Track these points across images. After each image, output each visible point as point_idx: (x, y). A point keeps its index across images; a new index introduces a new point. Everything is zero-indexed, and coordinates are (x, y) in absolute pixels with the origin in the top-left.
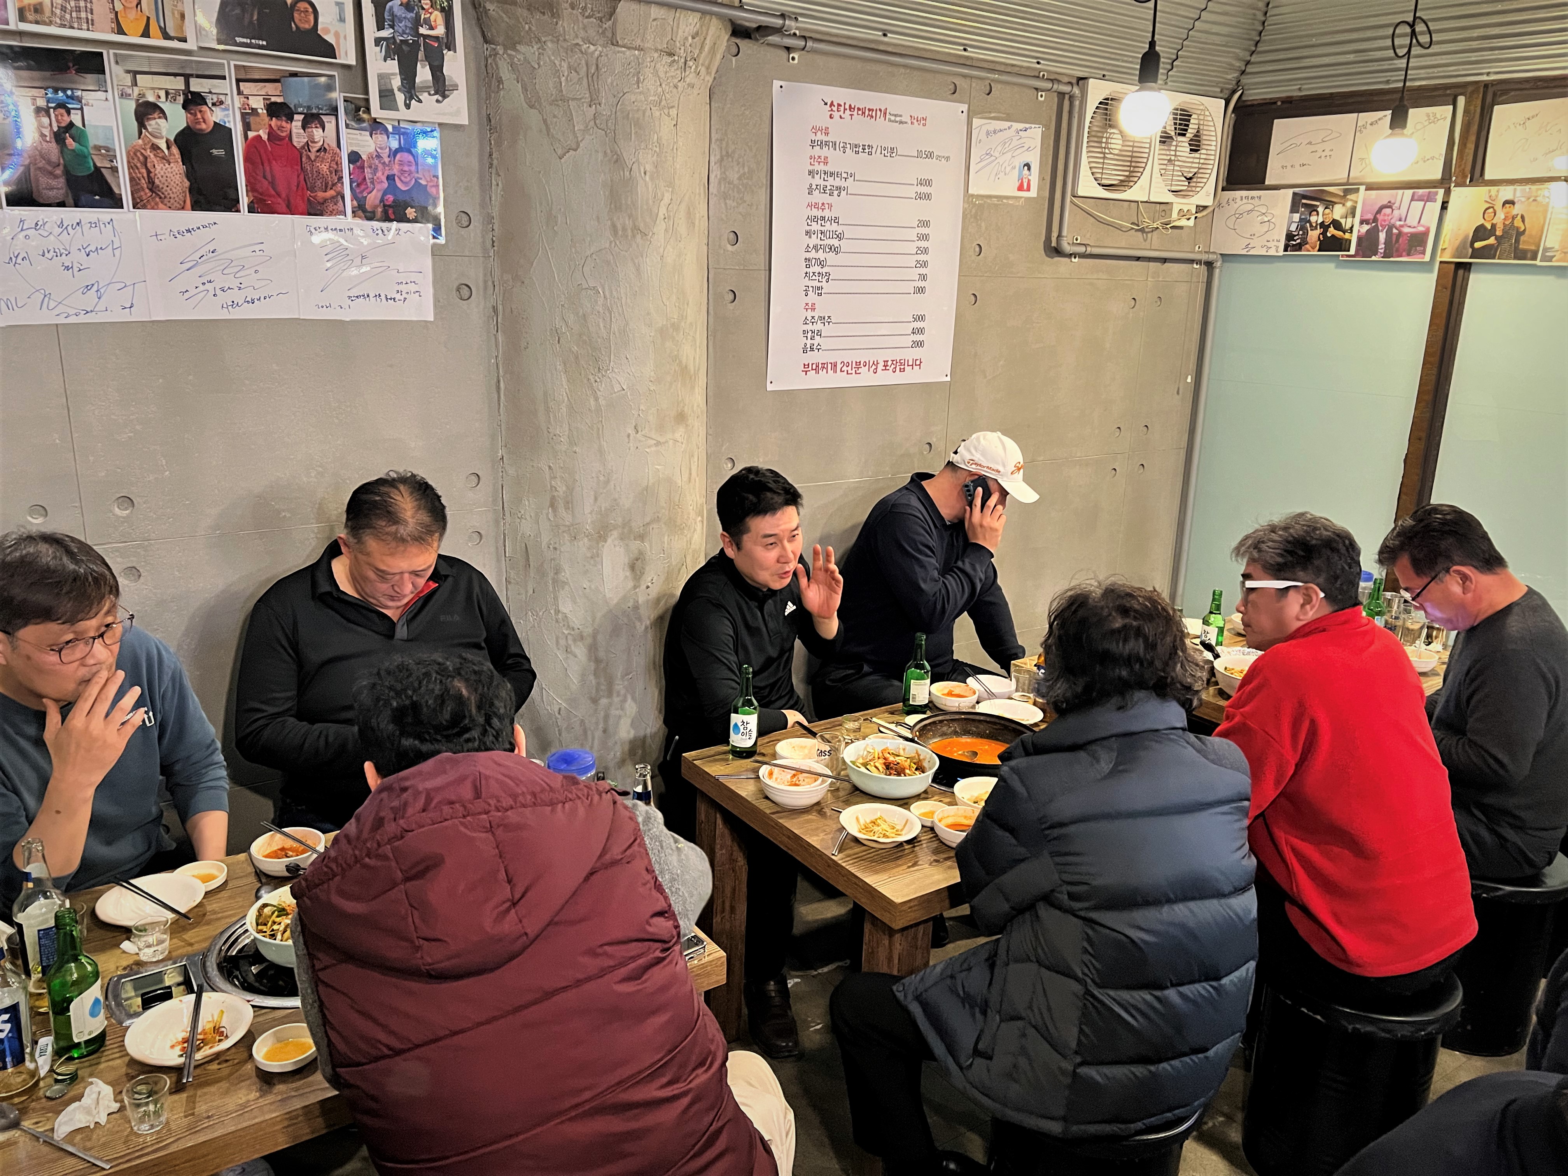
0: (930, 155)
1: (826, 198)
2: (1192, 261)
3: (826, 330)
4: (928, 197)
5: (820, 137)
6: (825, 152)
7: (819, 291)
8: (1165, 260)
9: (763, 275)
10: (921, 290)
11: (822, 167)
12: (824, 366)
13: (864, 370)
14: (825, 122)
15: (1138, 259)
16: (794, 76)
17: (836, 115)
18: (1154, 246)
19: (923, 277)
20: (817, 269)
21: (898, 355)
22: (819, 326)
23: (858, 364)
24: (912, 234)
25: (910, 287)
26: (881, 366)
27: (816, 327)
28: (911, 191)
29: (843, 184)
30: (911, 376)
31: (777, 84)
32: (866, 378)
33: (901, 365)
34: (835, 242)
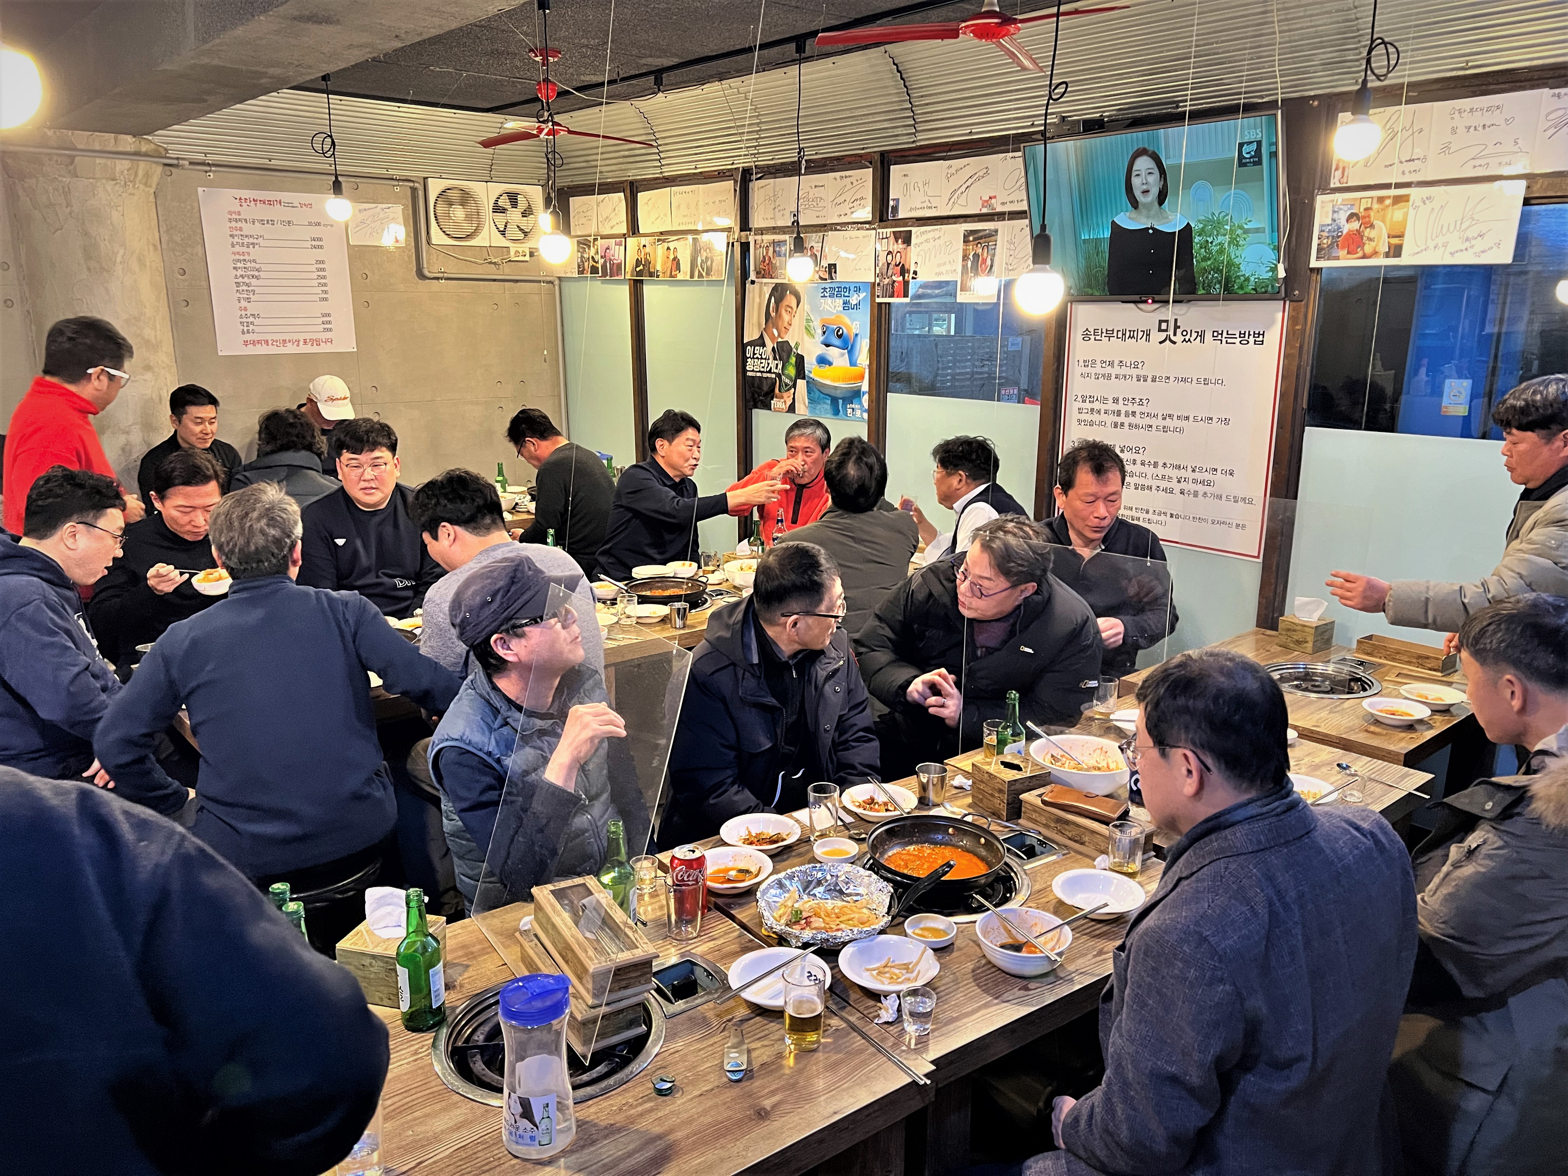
0: (319, 224)
1: (245, 249)
2: (540, 282)
3: (257, 321)
4: (321, 247)
5: (234, 216)
6: (239, 224)
7: (248, 300)
8: (517, 281)
9: (206, 292)
10: (326, 299)
11: (238, 233)
12: (259, 342)
13: (289, 345)
14: (239, 209)
15: (495, 280)
16: (210, 184)
17: (244, 204)
18: (507, 272)
19: (326, 292)
20: (245, 288)
21: (314, 336)
22: (251, 319)
23: (284, 341)
24: (313, 268)
25: (317, 298)
26: (301, 343)
27: (249, 320)
28: (308, 244)
29: (255, 241)
30: (324, 348)
31: (200, 190)
32: (291, 349)
33: (318, 342)
34: (256, 273)
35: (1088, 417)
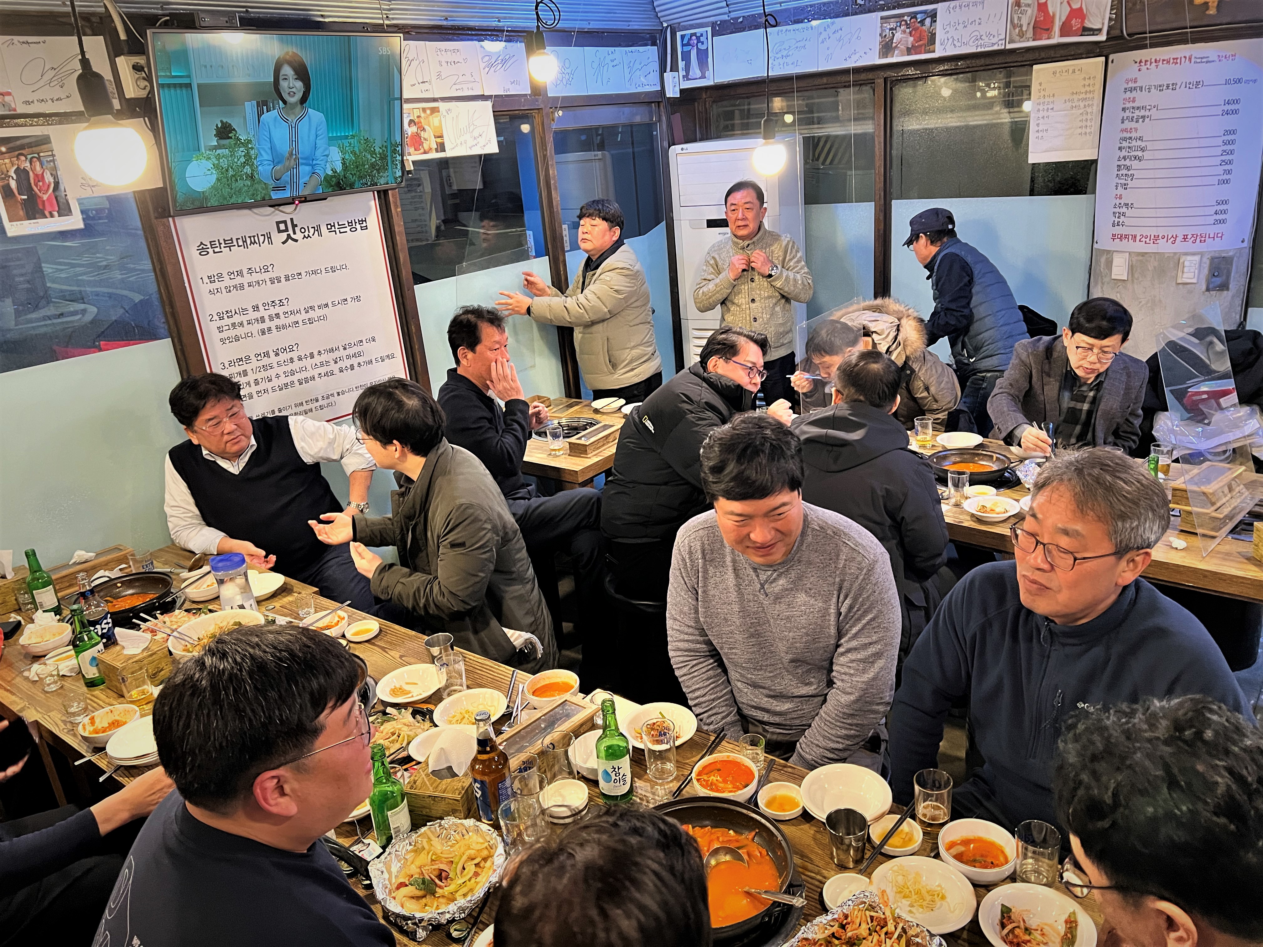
35: (232, 333)
